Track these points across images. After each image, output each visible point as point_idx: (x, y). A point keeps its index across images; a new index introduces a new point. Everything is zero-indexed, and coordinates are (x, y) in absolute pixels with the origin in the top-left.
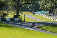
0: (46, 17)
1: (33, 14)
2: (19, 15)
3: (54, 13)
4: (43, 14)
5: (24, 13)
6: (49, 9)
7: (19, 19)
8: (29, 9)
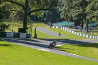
0: (70, 31)
1: (49, 27)
2: (28, 28)
3: (82, 26)
4: (66, 26)
5: (35, 25)
6: (74, 19)
7: (27, 34)
8: (43, 18)
